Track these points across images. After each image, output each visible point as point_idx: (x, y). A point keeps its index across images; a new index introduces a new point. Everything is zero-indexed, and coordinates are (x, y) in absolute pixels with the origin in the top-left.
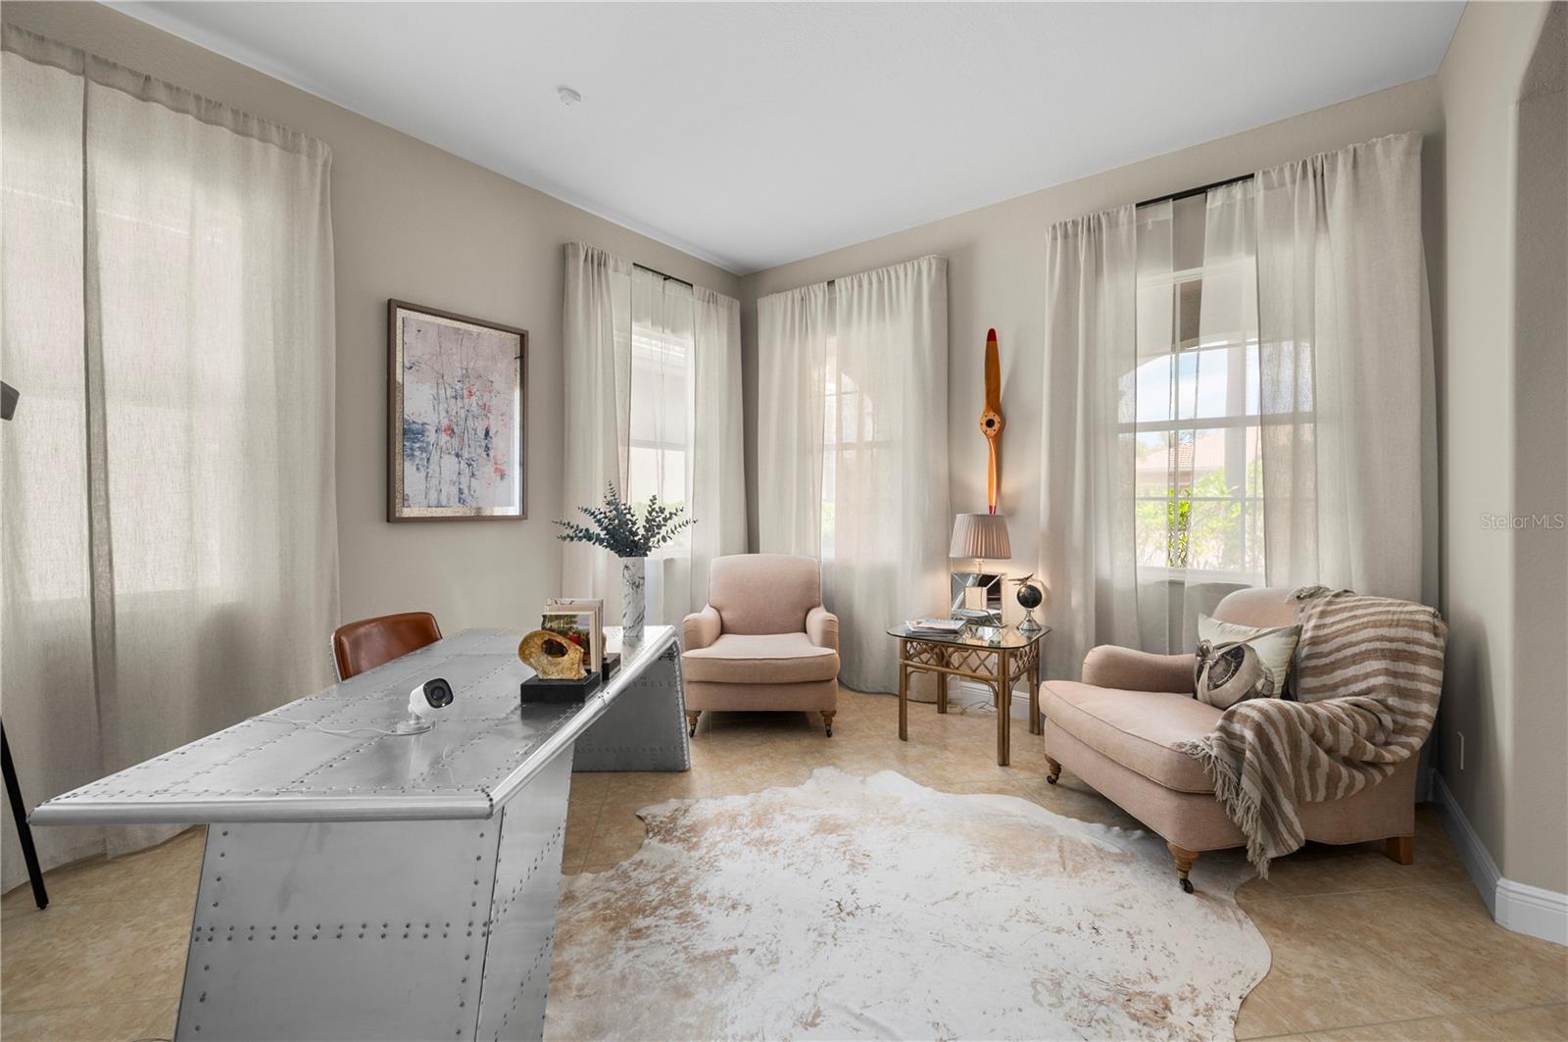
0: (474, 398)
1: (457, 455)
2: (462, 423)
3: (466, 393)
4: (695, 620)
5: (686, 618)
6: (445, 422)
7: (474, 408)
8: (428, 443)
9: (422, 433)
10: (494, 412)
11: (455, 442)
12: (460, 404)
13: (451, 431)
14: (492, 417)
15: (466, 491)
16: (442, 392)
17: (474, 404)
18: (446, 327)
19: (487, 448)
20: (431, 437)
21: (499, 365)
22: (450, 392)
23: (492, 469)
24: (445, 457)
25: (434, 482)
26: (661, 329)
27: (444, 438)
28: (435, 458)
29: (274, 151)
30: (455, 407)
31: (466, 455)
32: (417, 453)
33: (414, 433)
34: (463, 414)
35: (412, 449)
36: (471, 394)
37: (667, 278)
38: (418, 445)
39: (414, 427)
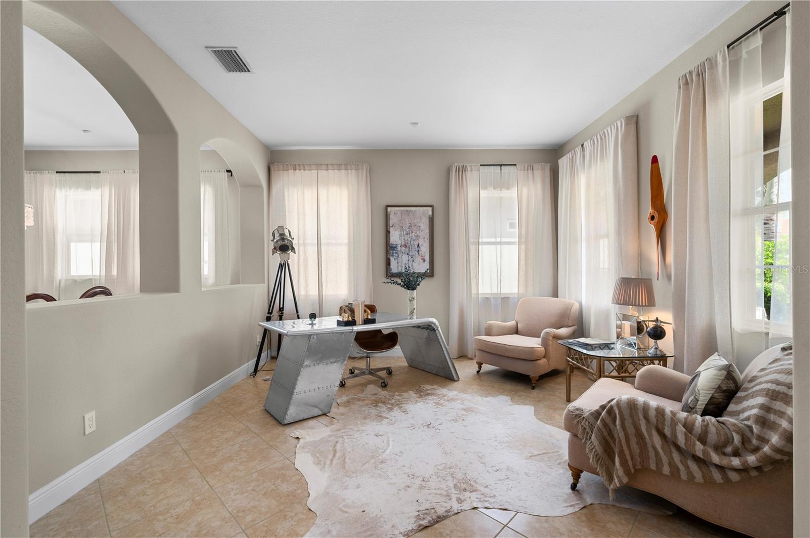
0: (413, 234)
1: (408, 254)
2: (409, 243)
3: (410, 232)
4: (490, 323)
5: (488, 322)
6: (403, 243)
7: (414, 237)
8: (398, 251)
9: (396, 247)
10: (421, 237)
11: (407, 249)
12: (408, 236)
13: (405, 246)
14: (420, 240)
15: (411, 267)
16: (402, 233)
17: (413, 236)
18: (404, 210)
19: (418, 251)
20: (399, 248)
21: (423, 220)
22: (405, 232)
23: (420, 259)
24: (404, 255)
25: (400, 264)
26: (500, 190)
27: (403, 248)
28: (400, 255)
29: (354, 171)
30: (407, 237)
31: (411, 254)
32: (395, 254)
33: (393, 248)
34: (409, 240)
35: (393, 253)
36: (412, 232)
37: (501, 165)
38: (394, 252)
39: (394, 246)
